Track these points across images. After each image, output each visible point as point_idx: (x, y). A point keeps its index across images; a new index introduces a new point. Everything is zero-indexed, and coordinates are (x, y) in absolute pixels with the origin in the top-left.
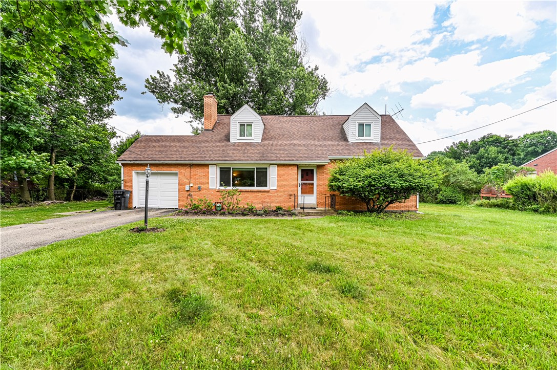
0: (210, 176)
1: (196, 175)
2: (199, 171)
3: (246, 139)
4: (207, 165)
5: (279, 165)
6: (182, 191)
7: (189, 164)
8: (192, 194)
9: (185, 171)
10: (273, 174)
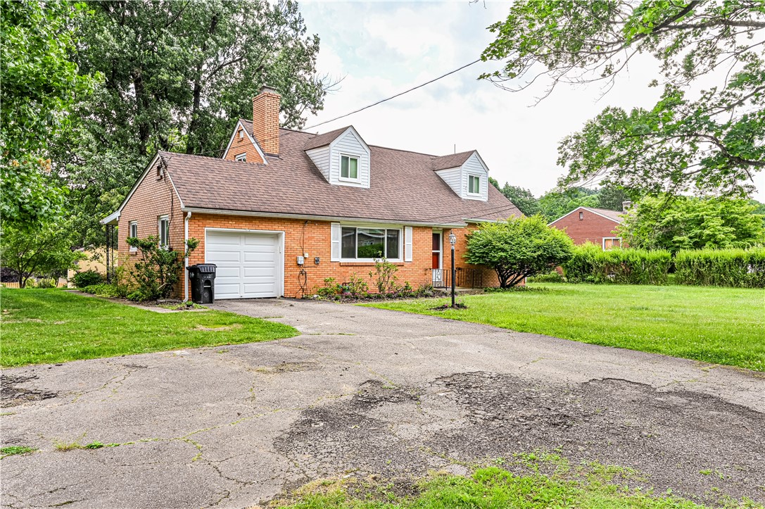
0: (332, 241)
1: (310, 238)
2: (315, 233)
3: (349, 182)
4: (328, 223)
5: (414, 227)
6: (291, 266)
7: (302, 220)
8: (306, 270)
9: (296, 231)
10: (408, 240)
